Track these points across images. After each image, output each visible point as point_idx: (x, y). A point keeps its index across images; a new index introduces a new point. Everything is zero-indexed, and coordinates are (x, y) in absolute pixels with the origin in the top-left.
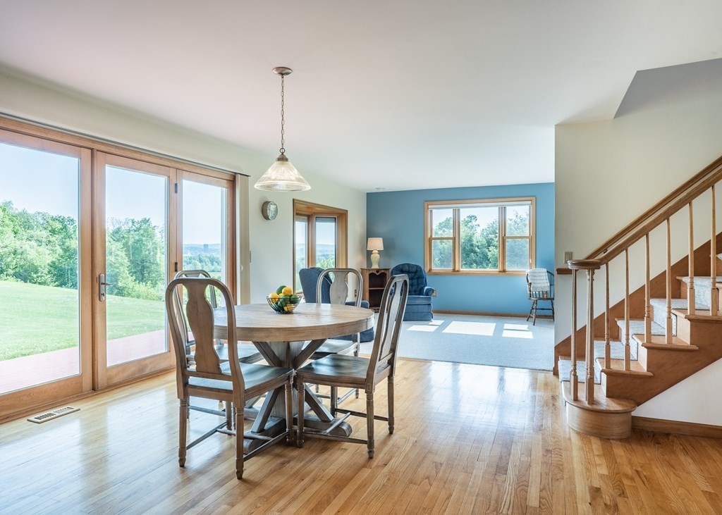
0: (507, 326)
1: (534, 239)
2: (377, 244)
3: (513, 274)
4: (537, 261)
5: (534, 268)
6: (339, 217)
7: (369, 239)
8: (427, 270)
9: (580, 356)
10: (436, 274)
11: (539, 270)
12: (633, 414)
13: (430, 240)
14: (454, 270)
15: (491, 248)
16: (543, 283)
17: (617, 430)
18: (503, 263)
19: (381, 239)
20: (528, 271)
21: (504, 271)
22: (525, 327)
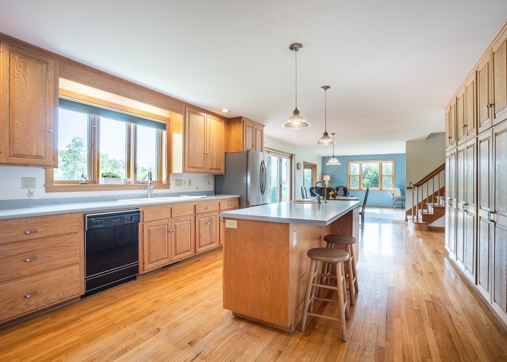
0: (384, 210)
1: (394, 176)
2: (327, 178)
3: (385, 191)
4: (395, 185)
5: (394, 188)
6: (313, 167)
7: (324, 176)
8: (348, 188)
9: (414, 215)
10: (352, 190)
11: (396, 188)
12: (430, 225)
13: (350, 176)
14: (360, 189)
15: (365, 179)
16: (398, 194)
17: (424, 228)
18: (381, 186)
19: (329, 176)
20: (392, 189)
21: (381, 189)
22: (392, 210)
